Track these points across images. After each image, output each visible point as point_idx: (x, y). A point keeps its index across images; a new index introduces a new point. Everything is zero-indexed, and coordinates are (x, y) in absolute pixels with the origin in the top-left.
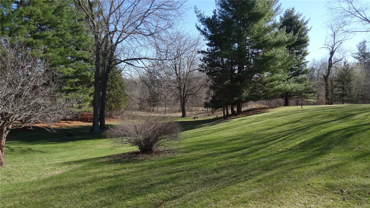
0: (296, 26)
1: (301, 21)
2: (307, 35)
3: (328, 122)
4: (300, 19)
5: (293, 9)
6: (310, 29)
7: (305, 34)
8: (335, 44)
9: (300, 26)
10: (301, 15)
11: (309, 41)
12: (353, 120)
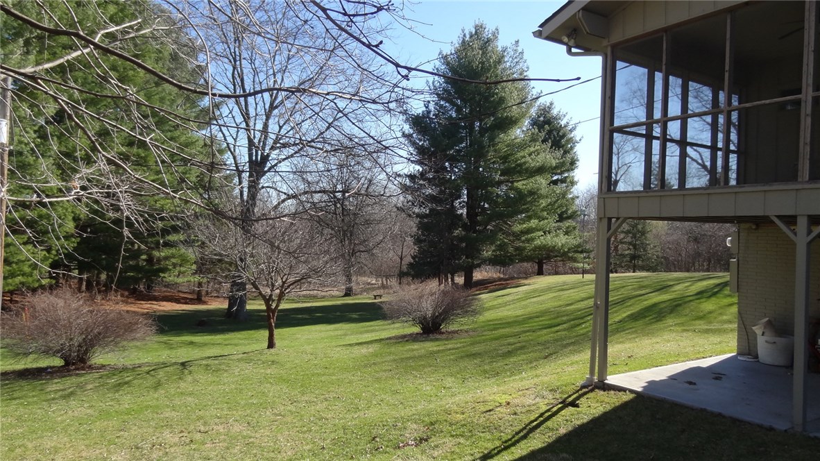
0: (558, 134)
1: (565, 126)
2: (575, 150)
3: (644, 295)
4: (563, 123)
5: (551, 104)
6: (580, 140)
7: (572, 148)
8: (619, 168)
9: (564, 136)
10: (565, 116)
11: (578, 160)
12: (673, 292)
